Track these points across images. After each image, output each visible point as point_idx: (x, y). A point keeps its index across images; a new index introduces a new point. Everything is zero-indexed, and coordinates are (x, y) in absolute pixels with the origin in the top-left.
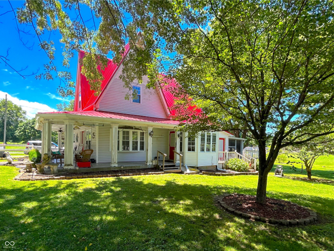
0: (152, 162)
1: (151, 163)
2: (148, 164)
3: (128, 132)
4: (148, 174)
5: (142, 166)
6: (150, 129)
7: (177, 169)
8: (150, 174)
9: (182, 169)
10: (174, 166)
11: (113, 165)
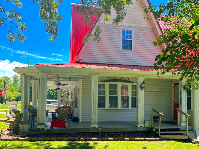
0: (144, 123)
1: (143, 125)
2: (139, 126)
3: (116, 86)
4: (134, 140)
5: (130, 129)
6: (141, 80)
7: (182, 134)
8: (137, 140)
9: (190, 135)
10: (177, 130)
11: (92, 126)
